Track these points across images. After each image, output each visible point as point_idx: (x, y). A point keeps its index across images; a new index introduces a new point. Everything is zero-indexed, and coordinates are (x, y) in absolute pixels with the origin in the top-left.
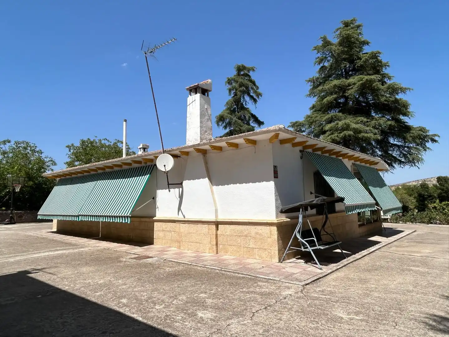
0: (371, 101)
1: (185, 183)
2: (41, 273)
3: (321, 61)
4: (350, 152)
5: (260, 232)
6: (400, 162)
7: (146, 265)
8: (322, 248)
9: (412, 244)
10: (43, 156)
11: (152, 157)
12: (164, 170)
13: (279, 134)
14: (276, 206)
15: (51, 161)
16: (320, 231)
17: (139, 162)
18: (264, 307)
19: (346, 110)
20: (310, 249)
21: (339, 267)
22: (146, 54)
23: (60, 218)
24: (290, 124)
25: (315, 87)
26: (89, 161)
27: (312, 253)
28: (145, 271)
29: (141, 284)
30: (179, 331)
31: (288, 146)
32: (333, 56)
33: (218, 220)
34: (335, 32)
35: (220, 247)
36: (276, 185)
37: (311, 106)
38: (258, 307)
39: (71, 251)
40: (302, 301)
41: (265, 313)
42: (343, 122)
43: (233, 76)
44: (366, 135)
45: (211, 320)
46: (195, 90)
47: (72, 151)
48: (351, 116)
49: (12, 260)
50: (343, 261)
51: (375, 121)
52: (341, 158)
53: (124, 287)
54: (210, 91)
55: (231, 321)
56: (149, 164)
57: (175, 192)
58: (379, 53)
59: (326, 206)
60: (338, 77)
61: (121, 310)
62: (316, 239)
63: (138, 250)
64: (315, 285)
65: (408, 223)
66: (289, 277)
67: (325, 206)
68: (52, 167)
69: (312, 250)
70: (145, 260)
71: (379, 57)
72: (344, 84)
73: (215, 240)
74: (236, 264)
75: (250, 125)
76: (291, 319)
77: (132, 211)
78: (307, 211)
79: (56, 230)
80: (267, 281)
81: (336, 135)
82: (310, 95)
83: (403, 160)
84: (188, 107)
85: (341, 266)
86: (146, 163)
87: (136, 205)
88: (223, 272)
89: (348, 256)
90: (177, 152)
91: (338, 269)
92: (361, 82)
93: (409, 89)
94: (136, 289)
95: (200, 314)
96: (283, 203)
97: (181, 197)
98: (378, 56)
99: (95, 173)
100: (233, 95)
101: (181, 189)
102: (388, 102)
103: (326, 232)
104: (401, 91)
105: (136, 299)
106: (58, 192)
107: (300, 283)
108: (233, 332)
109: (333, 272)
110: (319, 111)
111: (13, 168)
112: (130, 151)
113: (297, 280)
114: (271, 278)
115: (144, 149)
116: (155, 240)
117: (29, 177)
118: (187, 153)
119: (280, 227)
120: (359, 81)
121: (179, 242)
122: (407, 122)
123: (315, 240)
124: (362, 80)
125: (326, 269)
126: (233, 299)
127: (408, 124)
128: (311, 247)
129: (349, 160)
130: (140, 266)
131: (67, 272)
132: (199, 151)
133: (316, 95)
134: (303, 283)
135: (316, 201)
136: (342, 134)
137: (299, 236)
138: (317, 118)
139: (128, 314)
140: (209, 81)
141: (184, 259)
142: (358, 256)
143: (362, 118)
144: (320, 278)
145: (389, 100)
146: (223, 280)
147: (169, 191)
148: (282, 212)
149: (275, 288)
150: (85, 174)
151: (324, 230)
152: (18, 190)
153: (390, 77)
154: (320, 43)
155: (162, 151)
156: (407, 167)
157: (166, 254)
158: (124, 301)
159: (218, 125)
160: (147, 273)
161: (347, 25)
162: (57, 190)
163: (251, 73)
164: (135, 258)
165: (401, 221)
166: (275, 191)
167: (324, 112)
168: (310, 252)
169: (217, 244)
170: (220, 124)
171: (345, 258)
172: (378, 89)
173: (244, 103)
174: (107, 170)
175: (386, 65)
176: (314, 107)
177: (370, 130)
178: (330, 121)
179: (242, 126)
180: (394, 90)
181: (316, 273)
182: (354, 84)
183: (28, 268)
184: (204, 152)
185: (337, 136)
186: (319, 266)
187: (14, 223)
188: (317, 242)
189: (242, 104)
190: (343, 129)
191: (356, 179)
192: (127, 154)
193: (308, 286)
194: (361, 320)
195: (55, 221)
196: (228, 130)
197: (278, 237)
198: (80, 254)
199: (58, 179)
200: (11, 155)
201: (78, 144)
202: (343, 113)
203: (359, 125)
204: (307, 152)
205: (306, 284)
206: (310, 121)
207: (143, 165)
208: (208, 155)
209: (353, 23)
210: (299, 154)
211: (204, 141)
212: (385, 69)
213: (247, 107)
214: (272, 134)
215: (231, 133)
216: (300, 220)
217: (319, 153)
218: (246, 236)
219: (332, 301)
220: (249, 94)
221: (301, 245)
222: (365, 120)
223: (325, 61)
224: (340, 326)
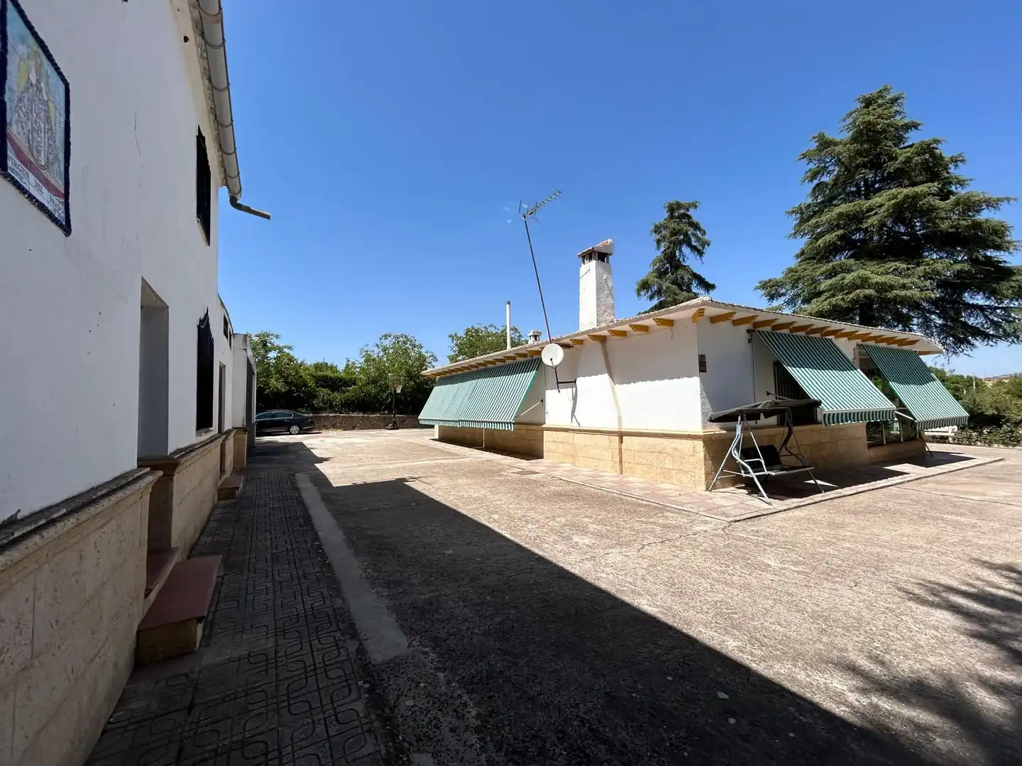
0: (919, 230)
1: (580, 381)
2: (417, 482)
3: (815, 175)
4: (847, 327)
5: (680, 447)
6: (986, 336)
7: (529, 482)
8: (773, 474)
9: (978, 481)
10: (423, 351)
11: (538, 348)
12: (551, 365)
13: (703, 309)
14: (702, 411)
15: (432, 356)
16: (778, 450)
17: (524, 355)
18: (660, 540)
19: (864, 252)
20: (753, 475)
21: (801, 504)
22: (524, 217)
23: (441, 424)
24: (759, 285)
25: (803, 221)
26: (473, 355)
27: (756, 480)
28: (526, 488)
29: (517, 501)
30: (546, 552)
31: (726, 325)
32: (839, 162)
33: (622, 430)
34: (844, 120)
35: (625, 465)
36: (702, 382)
37: (798, 251)
38: (652, 540)
39: (451, 461)
40: (718, 540)
41: (659, 547)
42: (855, 274)
43: (662, 221)
44: (903, 293)
45: (587, 546)
46: (588, 256)
47: (455, 342)
48: (874, 263)
49: (391, 467)
50: (815, 496)
51: (924, 267)
52: (832, 337)
53: (499, 503)
54: (611, 255)
55: (610, 551)
56: (535, 357)
57: (567, 392)
58: (937, 141)
59: (789, 414)
60: (851, 196)
61: (490, 525)
62: (765, 461)
63: (524, 464)
64: (749, 523)
65: (996, 445)
66: (714, 510)
67: (787, 414)
68: (434, 364)
69: (756, 476)
70: (528, 476)
71: (937, 149)
72: (858, 210)
73: (618, 456)
74: (643, 489)
75: (691, 292)
76: (693, 558)
77: (515, 417)
78: (759, 419)
79: (437, 437)
80: (680, 512)
81: (840, 297)
82: (795, 233)
83: (991, 333)
84: (581, 280)
85: (806, 503)
86: (532, 356)
87: (521, 409)
88: (623, 497)
89: (828, 489)
90: (567, 341)
91: (800, 506)
92: (893, 201)
93: (1008, 200)
94: (511, 506)
95: (576, 539)
96: (714, 408)
97: (575, 398)
98: (933, 148)
99: (475, 369)
100: (662, 249)
101: (574, 389)
102: (957, 229)
103: (789, 452)
104: (987, 205)
105: (508, 516)
106: (438, 392)
107: (726, 519)
108: (610, 562)
109: (789, 509)
110: (810, 259)
111: (394, 366)
112: (522, 339)
113: (724, 514)
114: (686, 509)
115: (535, 337)
116: (544, 453)
117: (410, 376)
118: (581, 342)
119: (709, 441)
120: (889, 200)
121: (573, 456)
122: (1005, 262)
123: (763, 462)
124: (896, 198)
125: (777, 504)
126: (624, 528)
127: (1008, 265)
128: (754, 472)
129: (849, 339)
130: (522, 481)
131: (443, 482)
132: (595, 338)
133: (806, 234)
134: (731, 519)
135: (763, 406)
136: (851, 296)
137: (737, 456)
138: (808, 272)
139: (497, 530)
140: (609, 240)
141: (576, 478)
142: (847, 491)
143: (897, 264)
144: (764, 515)
145: (959, 224)
146: (619, 506)
147: (559, 391)
148: (711, 421)
149: (686, 521)
150: (466, 371)
151: (786, 448)
152: (399, 391)
153: (964, 181)
154: (814, 145)
155: (549, 340)
156: (1002, 344)
157: (556, 471)
158: (496, 517)
159: (639, 295)
160: (527, 490)
161: (868, 102)
162: (437, 391)
163: (691, 212)
164: (518, 473)
165: (980, 442)
166: (701, 391)
167: (819, 261)
168: (753, 479)
169: (621, 462)
170: (642, 293)
171: (821, 492)
172: (932, 209)
173: (681, 259)
174: (489, 366)
175: (956, 161)
176: (803, 253)
177: (912, 283)
178: (831, 274)
179: (676, 295)
180: (970, 206)
181: (760, 508)
182: (881, 206)
183: (405, 476)
184: (603, 339)
185: (843, 299)
186: (766, 499)
187: (397, 429)
188: (765, 464)
189: (679, 260)
190: (854, 286)
191: (859, 370)
192: (513, 345)
193: (737, 523)
194: (797, 572)
195: (437, 427)
196: (655, 301)
197: (705, 455)
198: (459, 465)
199: (438, 377)
200: (391, 351)
201: (461, 334)
202: (857, 259)
203: (890, 276)
204: (760, 333)
205: (736, 521)
206: (794, 278)
207: (529, 358)
208: (608, 343)
209: (882, 97)
210: (747, 335)
211: (603, 325)
212: (955, 168)
213: (686, 264)
214: (695, 310)
215: (661, 306)
216: (739, 431)
217: (786, 331)
218: (660, 452)
219: (764, 545)
220: (690, 245)
221: (741, 468)
222: (904, 266)
223: (823, 174)
224: (761, 574)
